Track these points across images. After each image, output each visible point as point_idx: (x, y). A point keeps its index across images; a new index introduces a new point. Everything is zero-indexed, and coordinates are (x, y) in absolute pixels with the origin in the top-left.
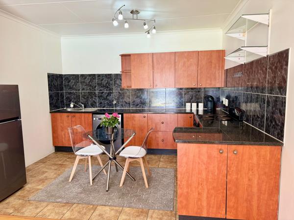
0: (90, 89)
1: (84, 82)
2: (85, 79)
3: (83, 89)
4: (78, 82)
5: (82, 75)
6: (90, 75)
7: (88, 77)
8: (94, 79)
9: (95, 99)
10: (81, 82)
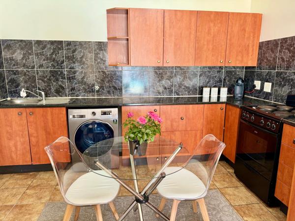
0: (53, 65)
1: (42, 54)
2: (44, 48)
3: (41, 66)
4: (30, 54)
5: (39, 42)
6: (52, 43)
7: (49, 46)
8: (60, 49)
9: (62, 81)
10: (37, 54)
